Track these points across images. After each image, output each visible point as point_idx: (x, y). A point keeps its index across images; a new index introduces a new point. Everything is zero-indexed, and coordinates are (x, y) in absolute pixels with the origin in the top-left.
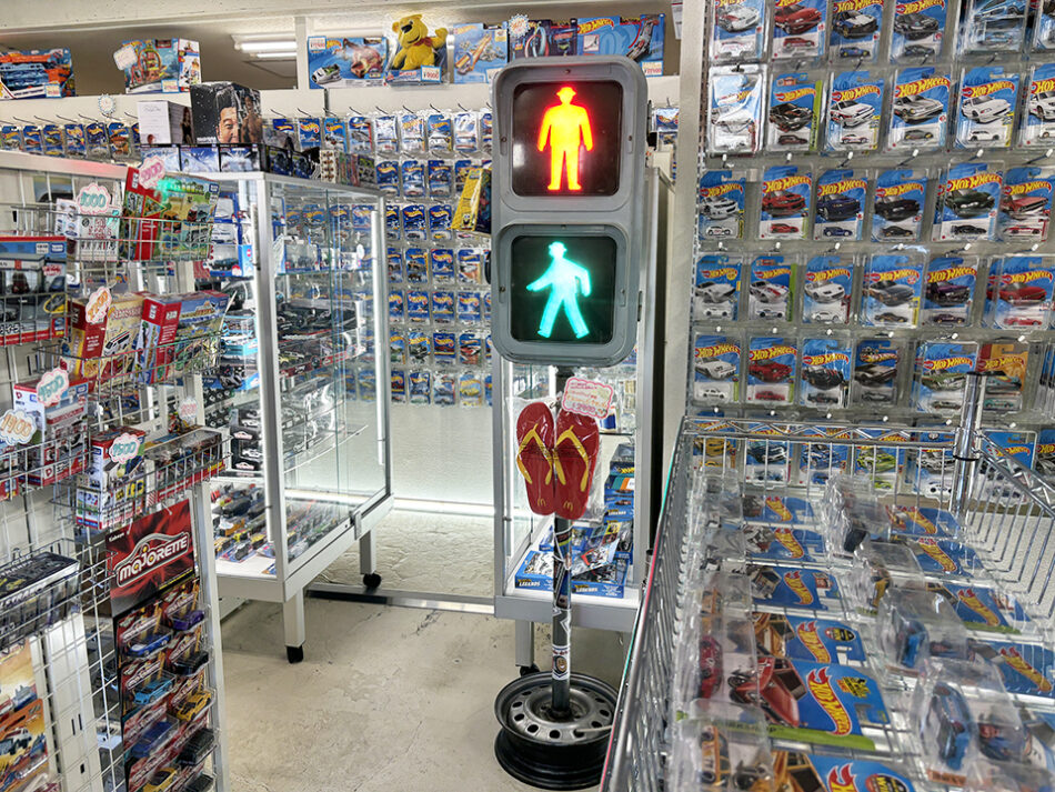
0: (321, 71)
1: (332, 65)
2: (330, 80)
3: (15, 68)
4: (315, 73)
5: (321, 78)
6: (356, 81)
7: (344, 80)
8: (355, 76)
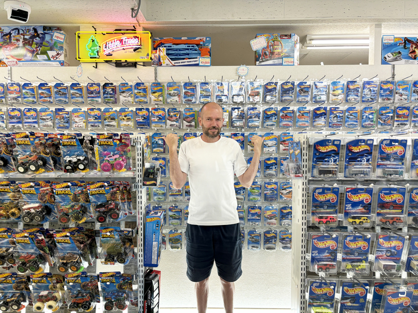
0: (390, 54)
1: (397, 52)
2: (396, 60)
3: (175, 47)
4: (386, 56)
5: (390, 59)
6: (411, 61)
7: (403, 60)
8: (411, 58)
